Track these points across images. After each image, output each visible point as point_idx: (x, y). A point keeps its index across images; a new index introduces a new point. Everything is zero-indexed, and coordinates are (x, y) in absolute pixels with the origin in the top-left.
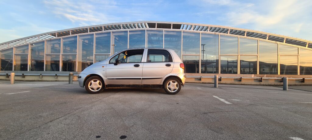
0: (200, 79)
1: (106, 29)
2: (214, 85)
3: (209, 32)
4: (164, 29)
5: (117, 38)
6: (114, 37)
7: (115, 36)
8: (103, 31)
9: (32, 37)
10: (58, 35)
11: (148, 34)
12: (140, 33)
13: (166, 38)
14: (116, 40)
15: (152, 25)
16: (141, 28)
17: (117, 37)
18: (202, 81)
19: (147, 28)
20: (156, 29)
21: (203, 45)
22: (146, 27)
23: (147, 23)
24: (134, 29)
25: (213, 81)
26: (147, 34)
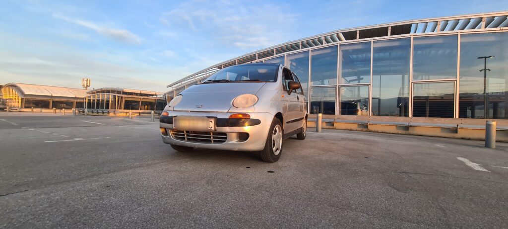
0: (455, 130)
1: (278, 51)
2: (484, 143)
3: (483, 29)
4: (372, 39)
5: (294, 64)
6: (290, 62)
7: (292, 61)
8: (275, 55)
9: (200, 73)
10: (238, 63)
11: (343, 51)
12: (328, 51)
13: (377, 55)
14: (292, 67)
15: (350, 35)
16: (332, 43)
17: (295, 62)
18: (461, 134)
19: (341, 42)
20: (357, 40)
21: (486, 58)
22: (340, 40)
23: (342, 33)
24: (320, 46)
25: (483, 135)
26: (341, 52)
